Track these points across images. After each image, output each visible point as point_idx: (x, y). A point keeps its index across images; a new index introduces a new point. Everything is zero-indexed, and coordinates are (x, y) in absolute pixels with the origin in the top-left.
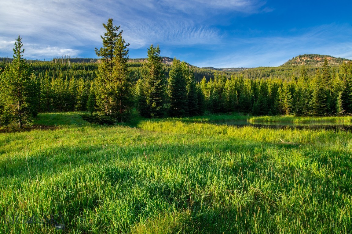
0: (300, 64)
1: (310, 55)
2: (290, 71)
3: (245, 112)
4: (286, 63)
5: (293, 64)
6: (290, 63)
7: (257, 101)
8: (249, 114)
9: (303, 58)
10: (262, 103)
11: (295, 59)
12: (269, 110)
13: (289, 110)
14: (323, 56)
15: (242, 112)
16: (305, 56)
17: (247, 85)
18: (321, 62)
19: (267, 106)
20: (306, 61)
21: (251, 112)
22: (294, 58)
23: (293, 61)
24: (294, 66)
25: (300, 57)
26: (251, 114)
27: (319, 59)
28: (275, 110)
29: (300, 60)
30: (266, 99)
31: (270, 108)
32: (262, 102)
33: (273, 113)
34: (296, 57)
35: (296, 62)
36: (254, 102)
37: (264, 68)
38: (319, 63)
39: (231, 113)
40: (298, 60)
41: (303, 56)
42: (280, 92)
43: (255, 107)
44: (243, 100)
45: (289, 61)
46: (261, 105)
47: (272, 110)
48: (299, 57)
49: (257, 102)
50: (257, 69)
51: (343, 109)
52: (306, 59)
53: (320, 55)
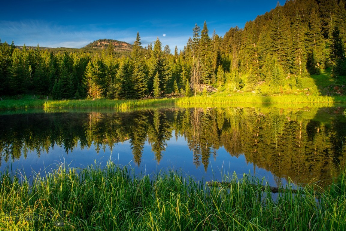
0: (100, 48)
1: (109, 40)
2: (91, 53)
3: (43, 94)
4: (87, 46)
5: (94, 48)
6: (91, 46)
7: (59, 79)
8: (48, 97)
9: (103, 43)
10: (65, 82)
11: (96, 43)
12: (76, 92)
13: (101, 91)
14: (120, 42)
15: (38, 94)
16: (105, 41)
17: (46, 59)
18: (118, 47)
19: (73, 86)
20: (105, 45)
21: (50, 94)
22: (94, 41)
23: (94, 44)
24: (95, 49)
25: (101, 41)
26: (50, 97)
27: (117, 45)
28: (83, 91)
29: (100, 44)
30: (72, 77)
31: (76, 89)
32: (65, 80)
33: (81, 96)
34: (97, 41)
35: (97, 46)
36: (54, 81)
37: (65, 49)
38: (117, 48)
39: (21, 96)
40: (98, 44)
41: (103, 40)
42: (90, 67)
43: (56, 88)
44: (38, 78)
45: (90, 44)
46: (65, 85)
47: (79, 91)
48: (99, 41)
49: (59, 81)
50: (58, 50)
51: (161, 90)
52: (106, 43)
53: (117, 41)
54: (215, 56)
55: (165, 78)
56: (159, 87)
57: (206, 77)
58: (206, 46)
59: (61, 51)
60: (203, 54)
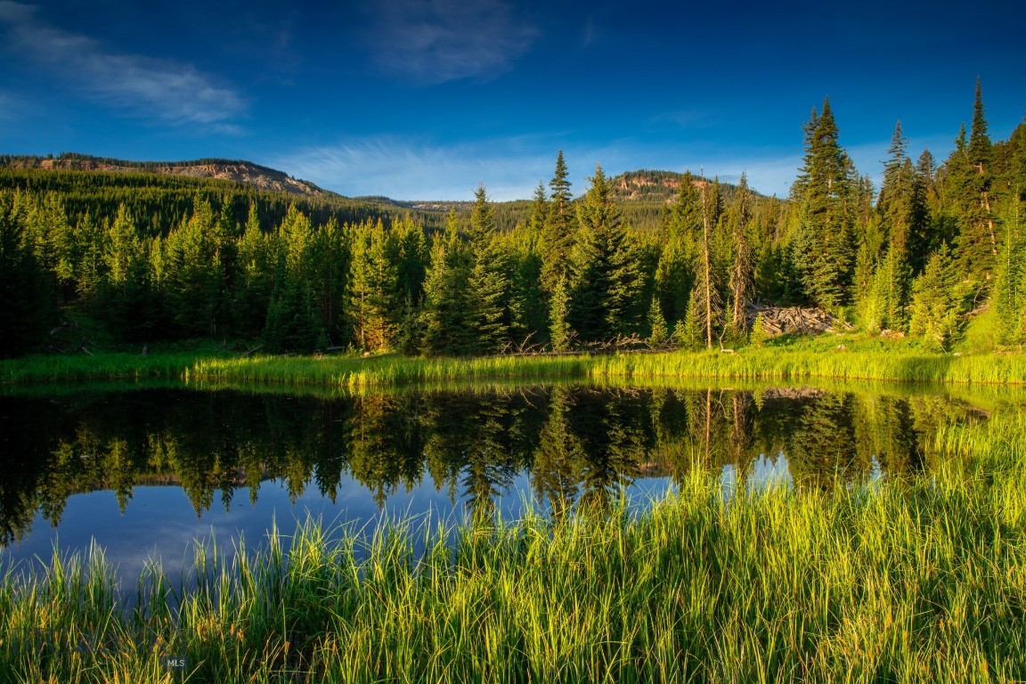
0: (626, 197)
1: (653, 174)
9: (635, 182)
11: (616, 182)
16: (640, 175)
20: (642, 187)
22: (611, 179)
25: (628, 177)
29: (628, 185)
34: (617, 177)
35: (617, 191)
38: (674, 196)
40: (622, 186)
41: (635, 175)
42: (361, 264)
48: (624, 178)
50: (509, 207)
51: (570, 328)
52: (643, 183)
53: (677, 175)
54: (900, 212)
55: (613, 292)
56: (565, 320)
57: (827, 284)
58: (830, 182)
59: (515, 209)
60: (818, 208)
